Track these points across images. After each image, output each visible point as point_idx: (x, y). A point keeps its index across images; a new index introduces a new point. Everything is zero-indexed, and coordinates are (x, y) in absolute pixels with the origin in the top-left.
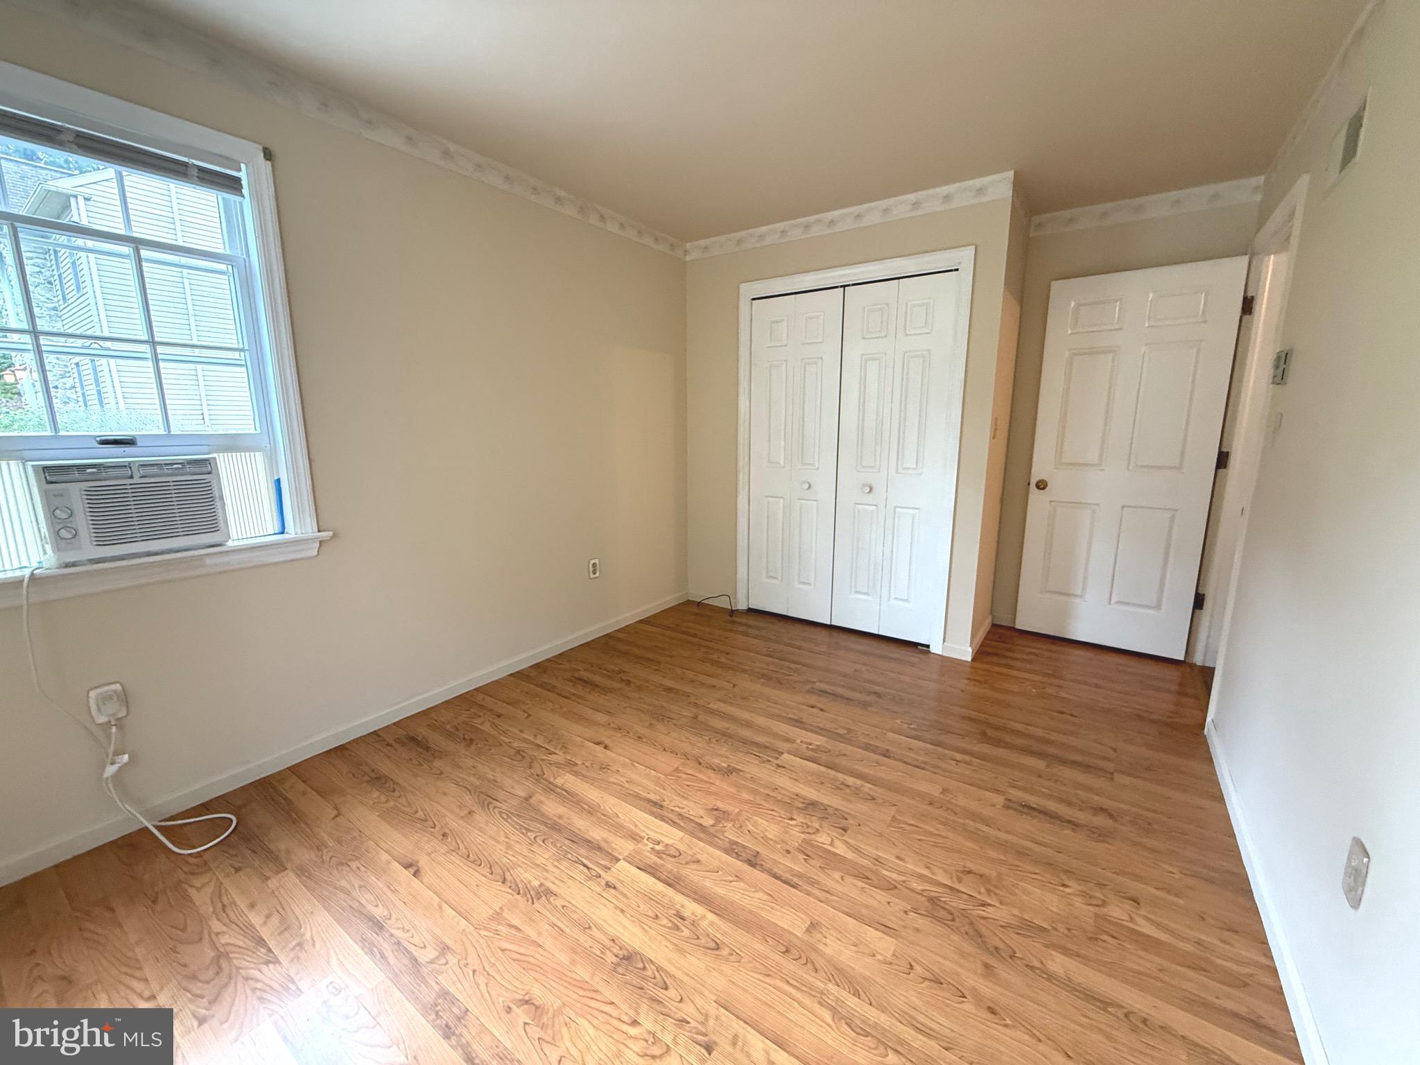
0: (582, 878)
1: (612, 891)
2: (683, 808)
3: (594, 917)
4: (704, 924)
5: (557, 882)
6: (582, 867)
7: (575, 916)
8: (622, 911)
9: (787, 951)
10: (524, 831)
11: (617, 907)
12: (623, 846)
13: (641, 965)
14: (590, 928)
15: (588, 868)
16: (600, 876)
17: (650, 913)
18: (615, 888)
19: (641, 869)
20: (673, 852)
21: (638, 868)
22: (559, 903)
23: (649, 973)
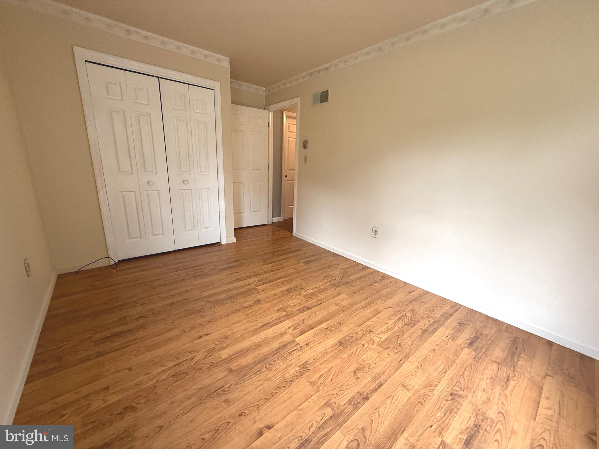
0: (300, 353)
1: (310, 344)
2: (273, 318)
3: (322, 350)
4: (331, 324)
5: (299, 361)
6: (294, 352)
7: (320, 356)
8: (321, 342)
9: (344, 311)
10: (259, 372)
11: (319, 344)
12: (287, 338)
13: (344, 341)
14: (326, 352)
15: (295, 350)
16: (301, 347)
17: (324, 335)
18: (309, 343)
19: (302, 334)
20: (296, 325)
21: (301, 335)
22: (311, 361)
23: (347, 339)
